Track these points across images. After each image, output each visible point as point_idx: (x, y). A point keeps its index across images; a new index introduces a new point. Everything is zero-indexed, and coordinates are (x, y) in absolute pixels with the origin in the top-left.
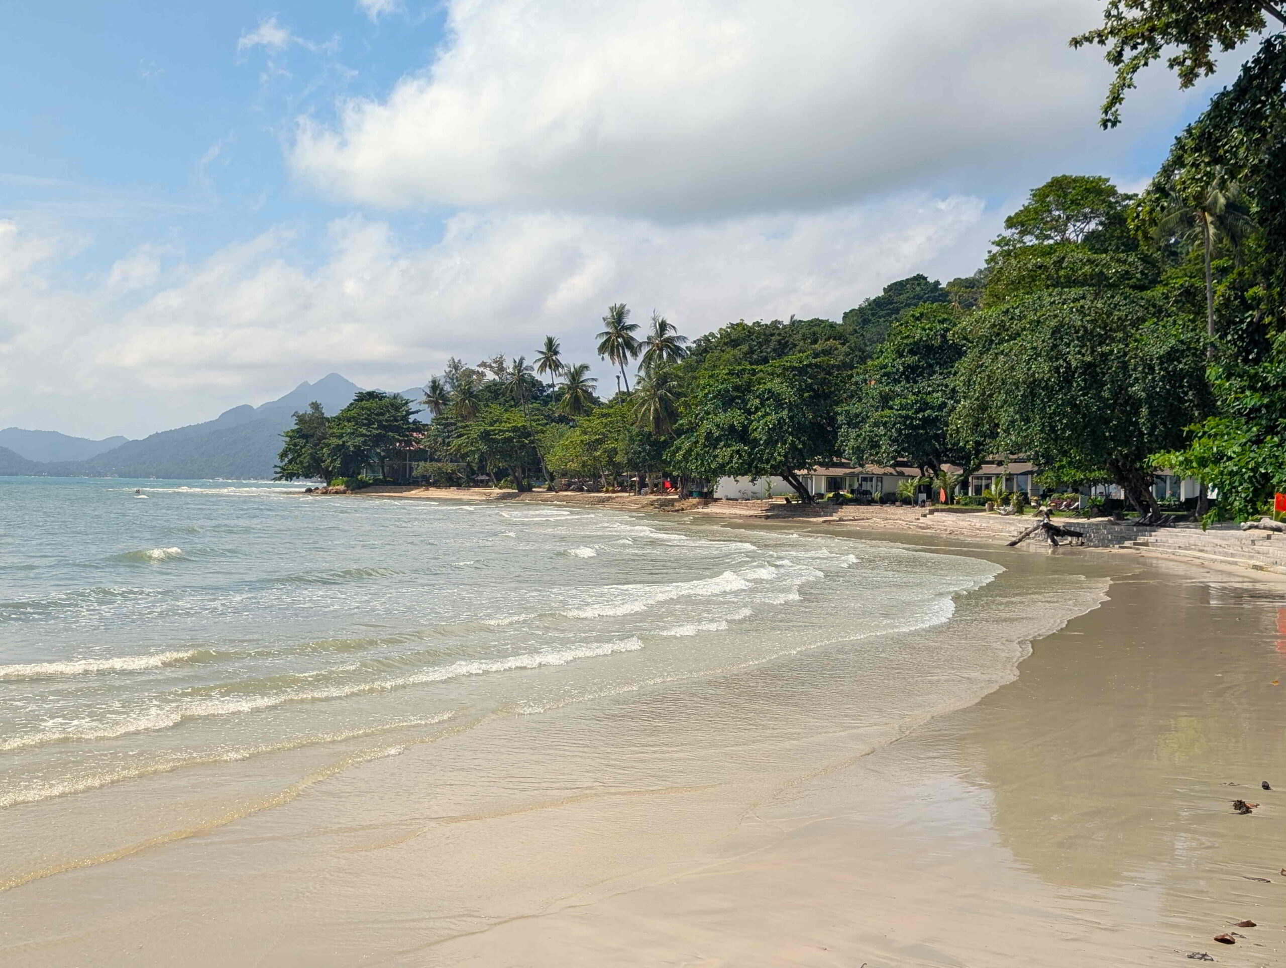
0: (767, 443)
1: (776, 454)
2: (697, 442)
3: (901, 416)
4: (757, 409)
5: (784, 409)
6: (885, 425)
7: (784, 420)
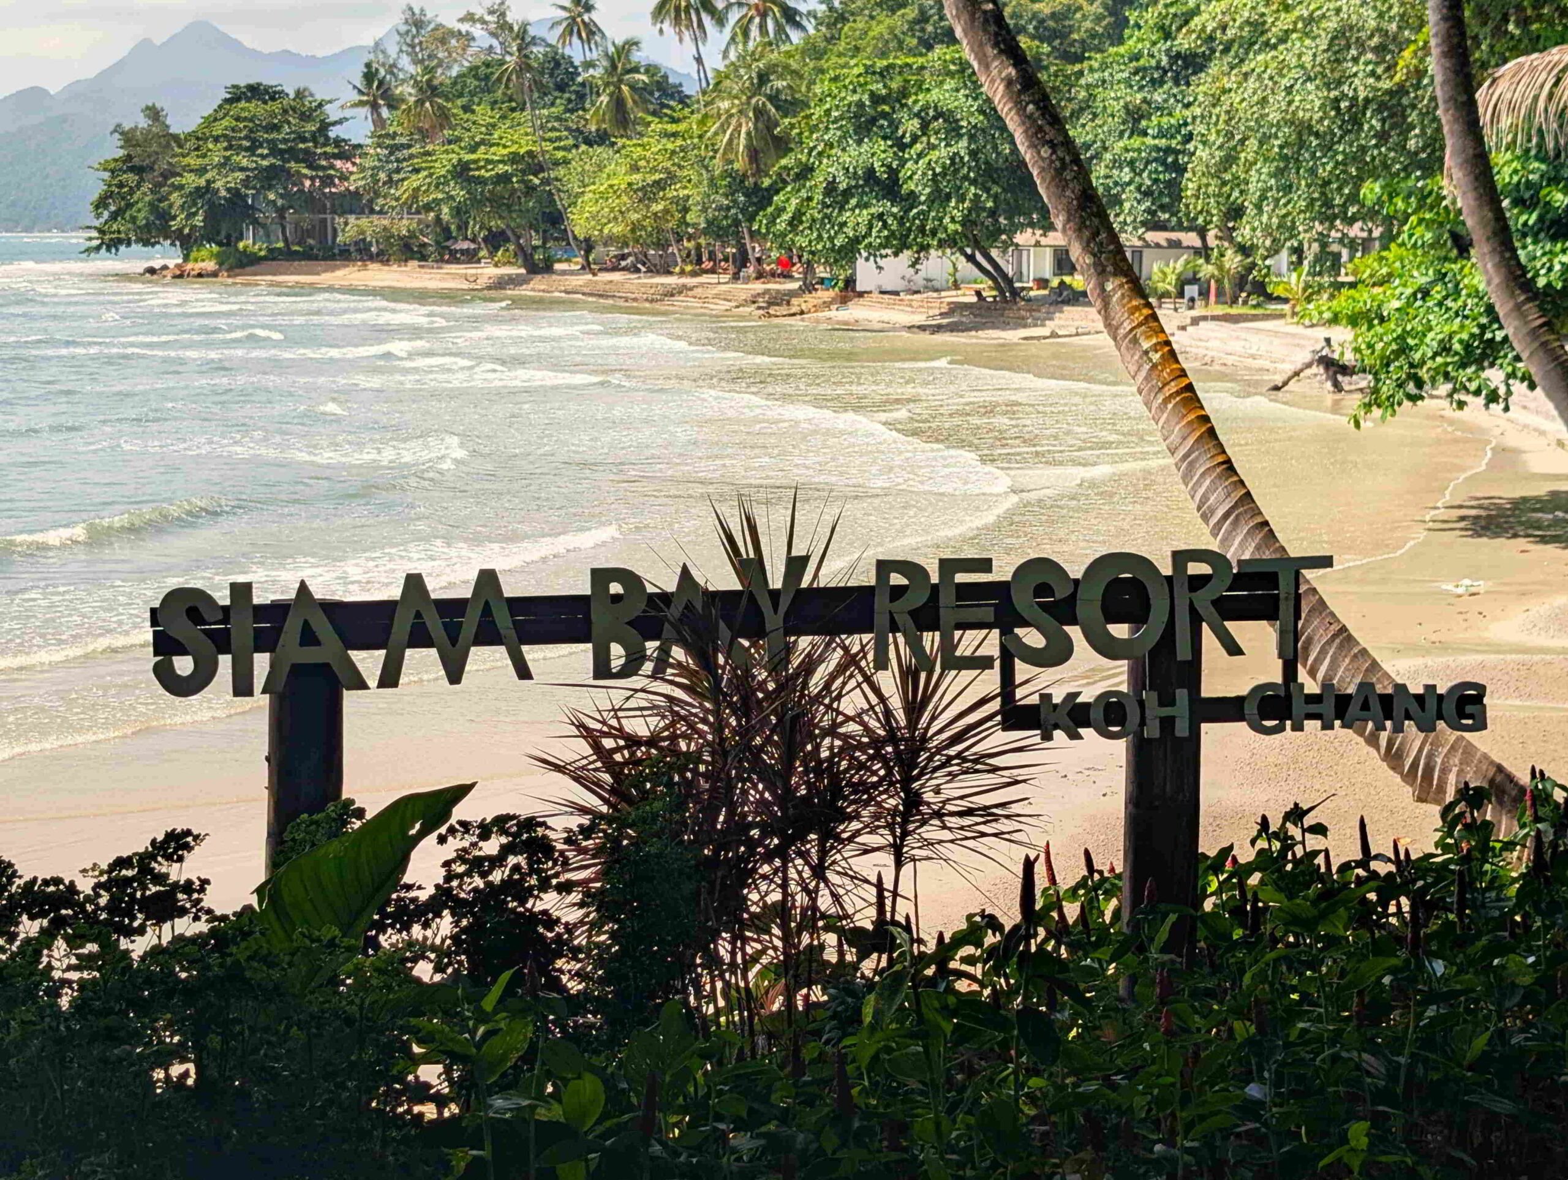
0: (931, 201)
1: (947, 220)
2: (810, 199)
3: (1158, 149)
4: (915, 139)
5: (960, 136)
6: (1131, 163)
7: (962, 158)
